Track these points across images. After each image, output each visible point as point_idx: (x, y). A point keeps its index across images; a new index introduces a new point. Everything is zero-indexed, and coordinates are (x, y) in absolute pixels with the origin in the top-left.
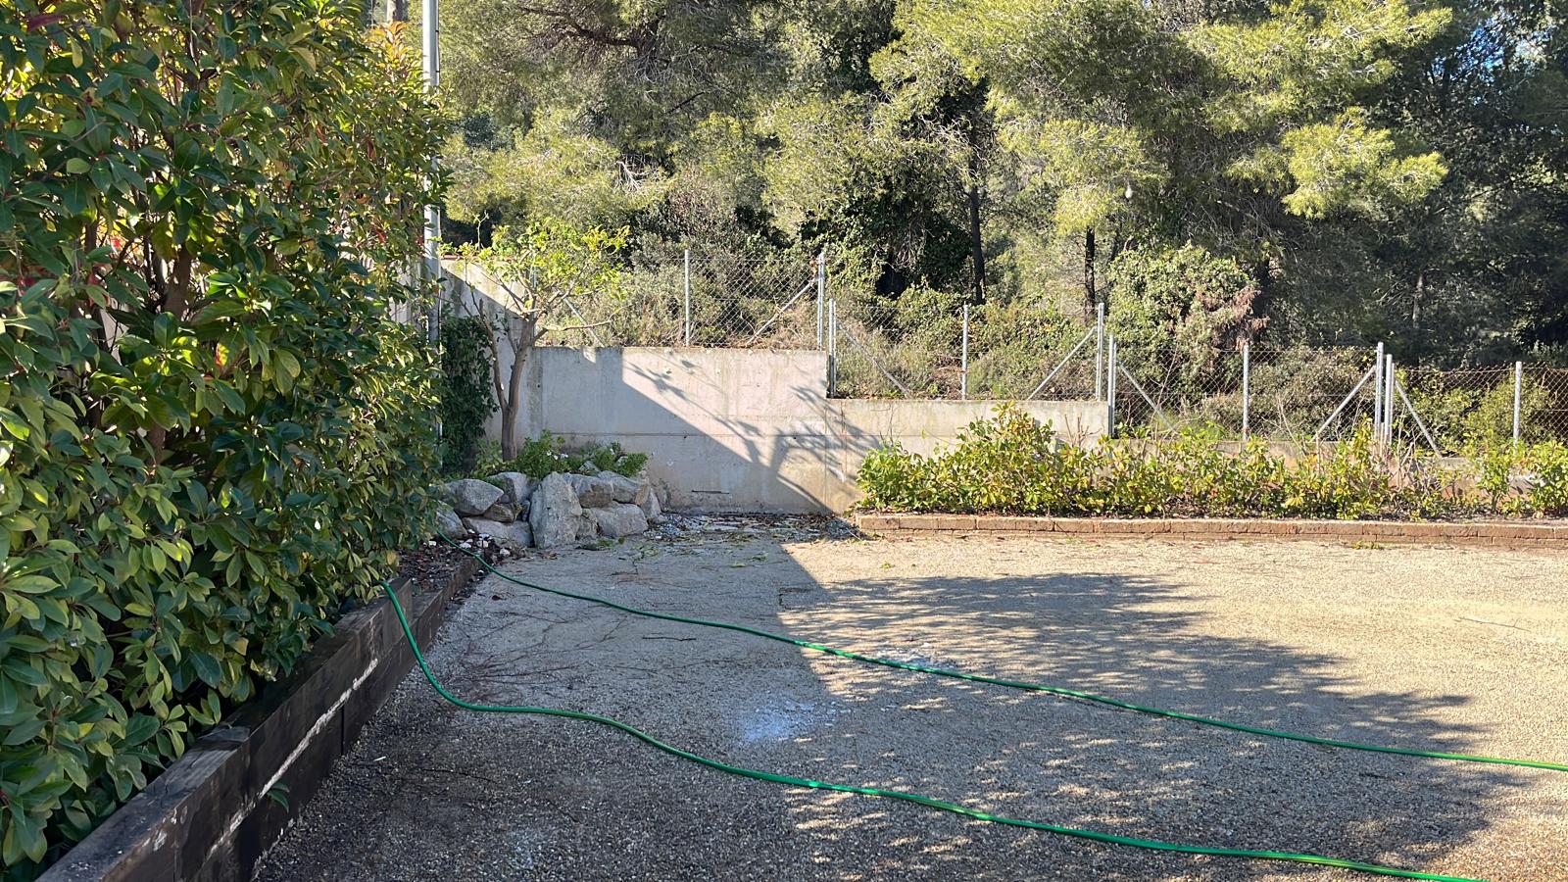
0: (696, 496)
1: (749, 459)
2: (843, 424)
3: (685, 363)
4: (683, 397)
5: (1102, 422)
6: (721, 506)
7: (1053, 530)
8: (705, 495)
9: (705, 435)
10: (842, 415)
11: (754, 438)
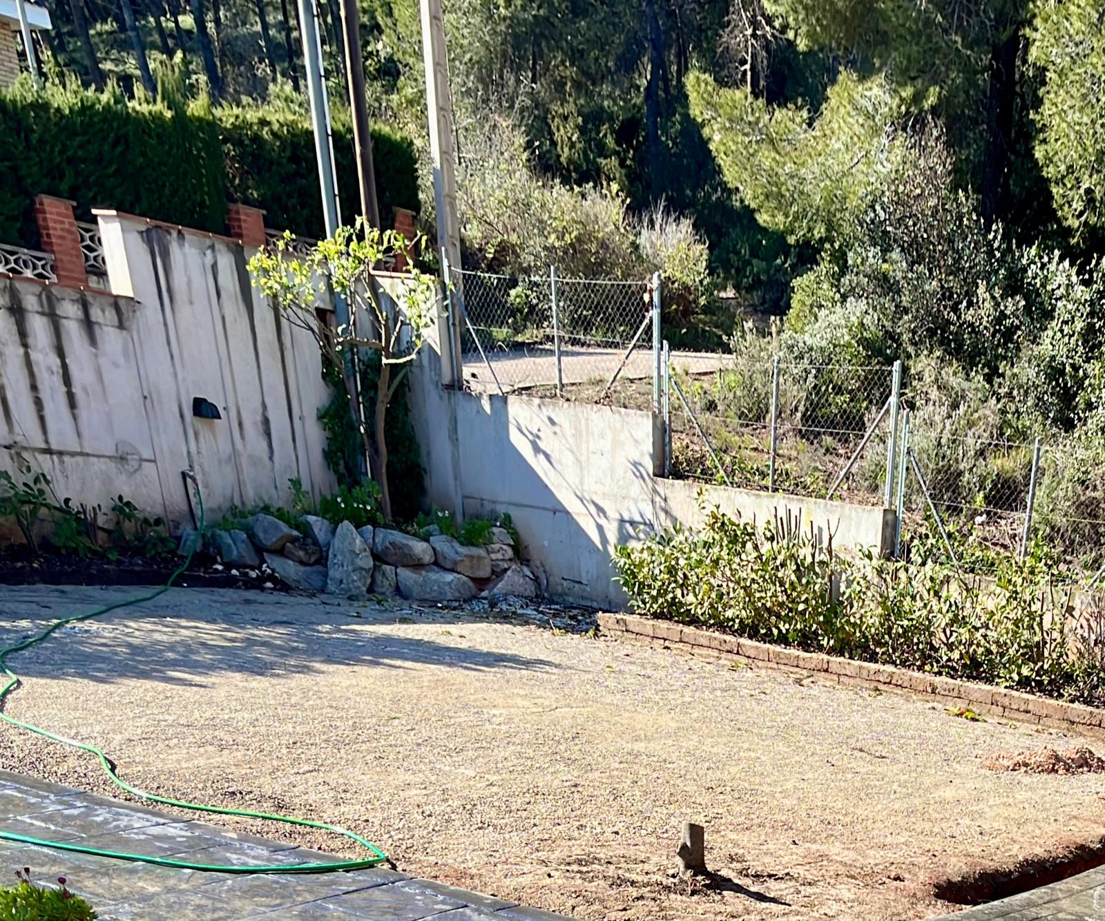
0: (565, 583)
1: (600, 547)
2: (667, 512)
3: (550, 419)
4: (551, 463)
5: (876, 535)
6: (583, 598)
7: (738, 653)
8: (572, 584)
9: (568, 513)
10: (665, 500)
11: (602, 521)
